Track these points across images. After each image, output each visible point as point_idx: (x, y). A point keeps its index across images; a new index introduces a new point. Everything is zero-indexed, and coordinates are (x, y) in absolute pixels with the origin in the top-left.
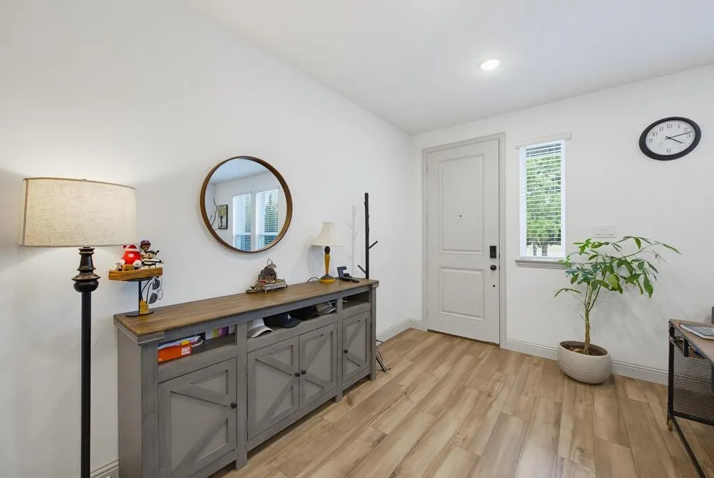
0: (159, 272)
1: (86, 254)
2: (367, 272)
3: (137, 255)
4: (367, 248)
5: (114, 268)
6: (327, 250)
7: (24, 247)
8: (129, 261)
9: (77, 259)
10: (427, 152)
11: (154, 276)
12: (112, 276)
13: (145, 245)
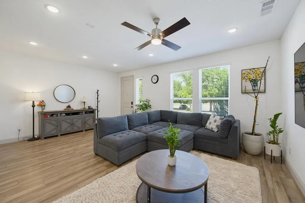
0: (45, 105)
1: (33, 102)
2: (98, 108)
3: (41, 102)
4: (98, 102)
5: (38, 104)
6: (84, 102)
7: (25, 101)
8: (40, 103)
9: (32, 103)
10: (122, 78)
11: (44, 106)
12: (37, 105)
13: (43, 101)
